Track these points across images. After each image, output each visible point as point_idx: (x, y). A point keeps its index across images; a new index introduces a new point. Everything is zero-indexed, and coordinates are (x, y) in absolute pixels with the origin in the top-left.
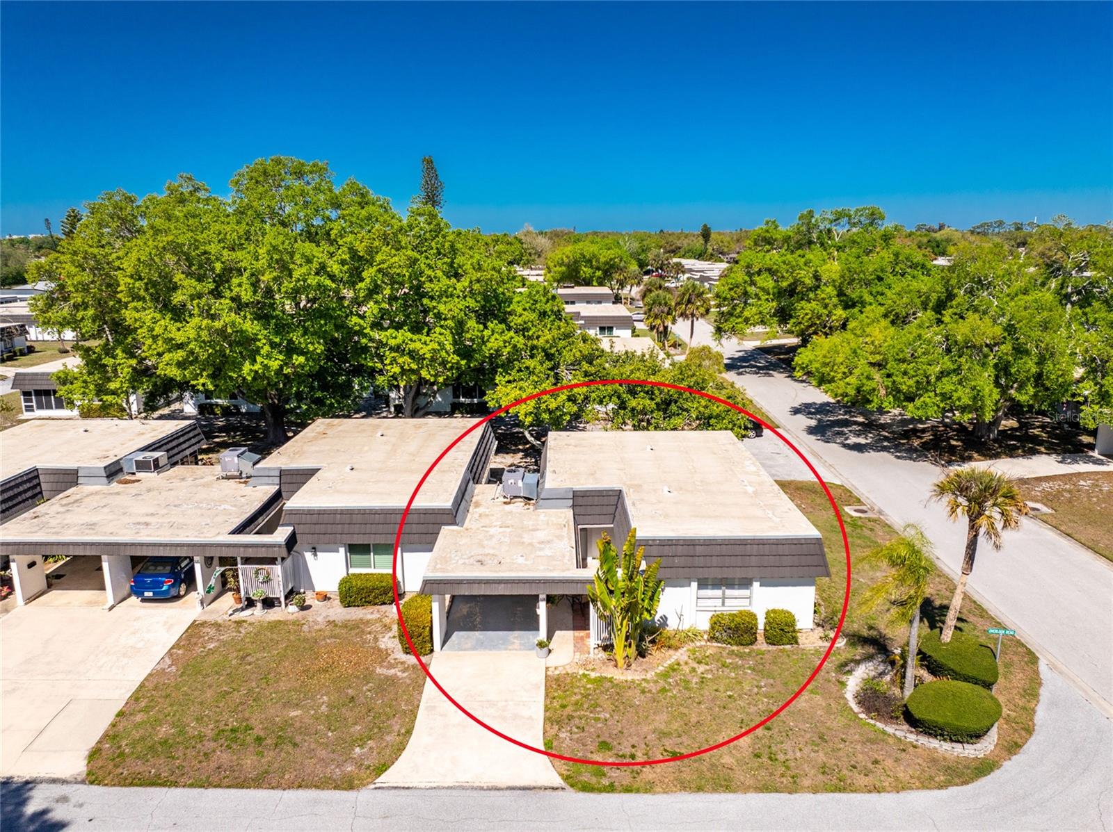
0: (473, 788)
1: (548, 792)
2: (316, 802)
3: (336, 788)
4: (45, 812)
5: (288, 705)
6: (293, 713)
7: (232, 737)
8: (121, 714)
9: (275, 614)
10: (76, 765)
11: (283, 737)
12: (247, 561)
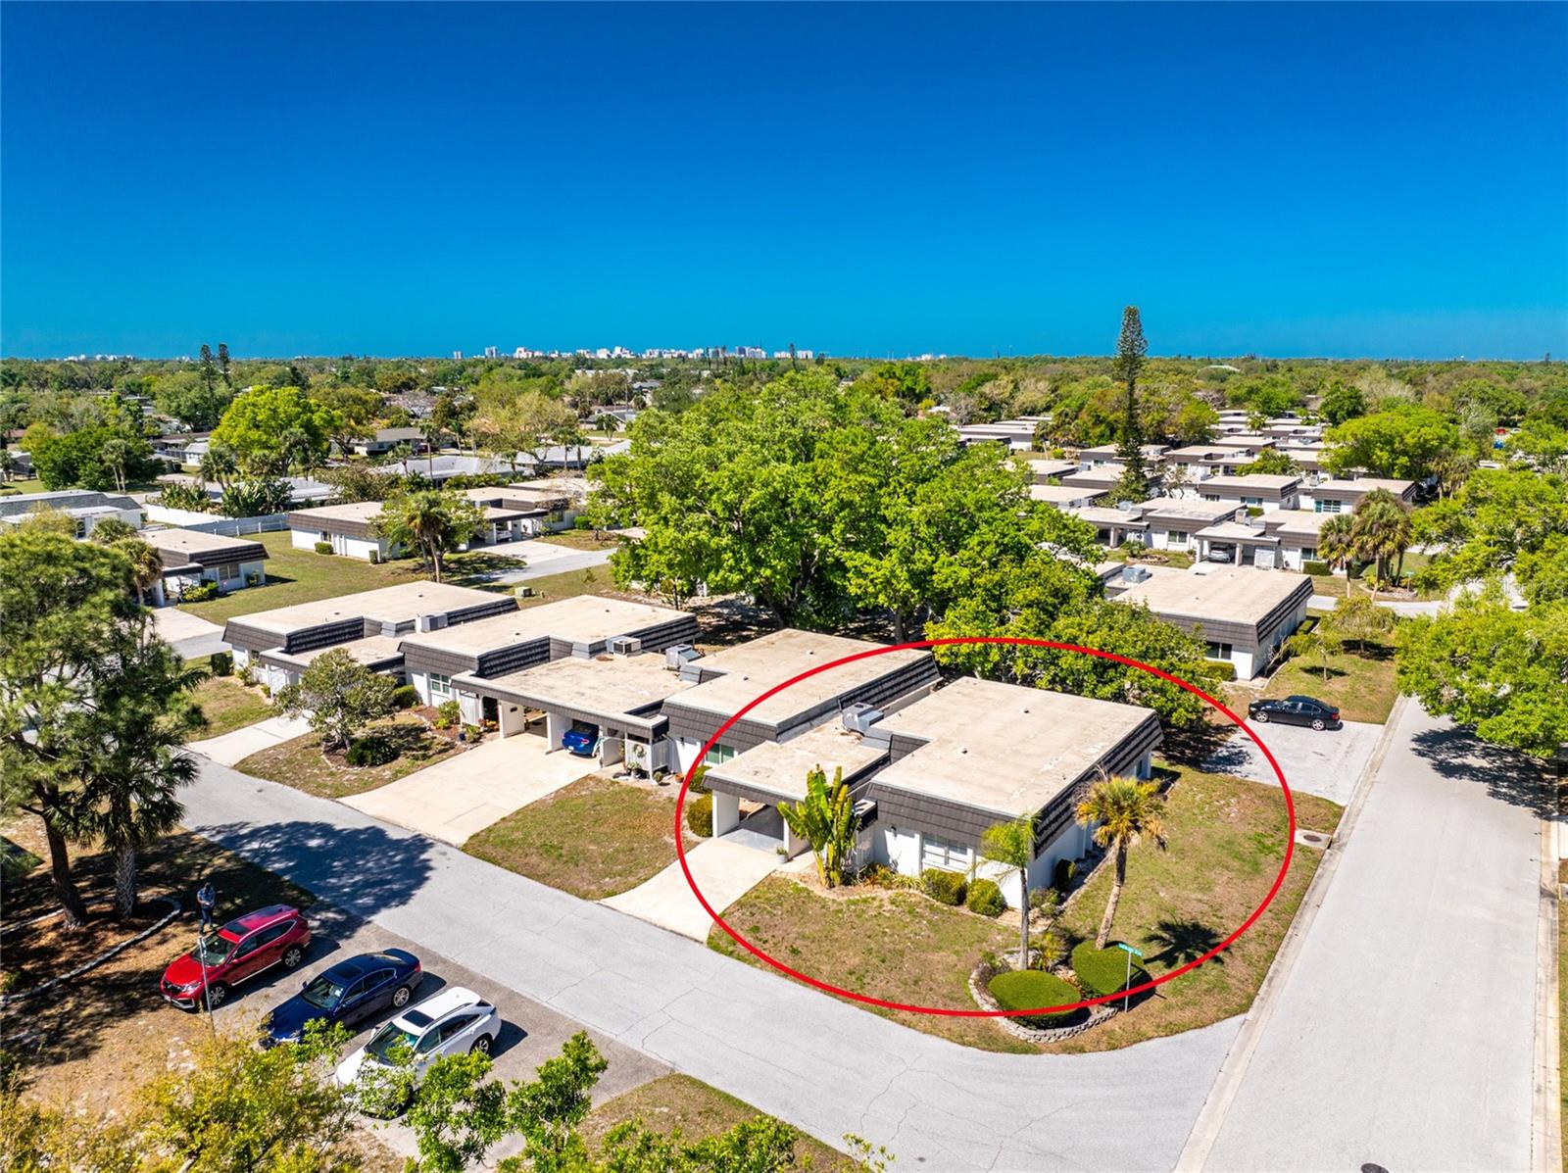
0: (651, 923)
1: (692, 942)
2: (559, 898)
3: (577, 895)
4: (429, 860)
5: (594, 841)
6: (592, 847)
7: (547, 850)
8: (503, 819)
9: (642, 784)
10: (461, 839)
11: (574, 859)
12: (631, 737)
